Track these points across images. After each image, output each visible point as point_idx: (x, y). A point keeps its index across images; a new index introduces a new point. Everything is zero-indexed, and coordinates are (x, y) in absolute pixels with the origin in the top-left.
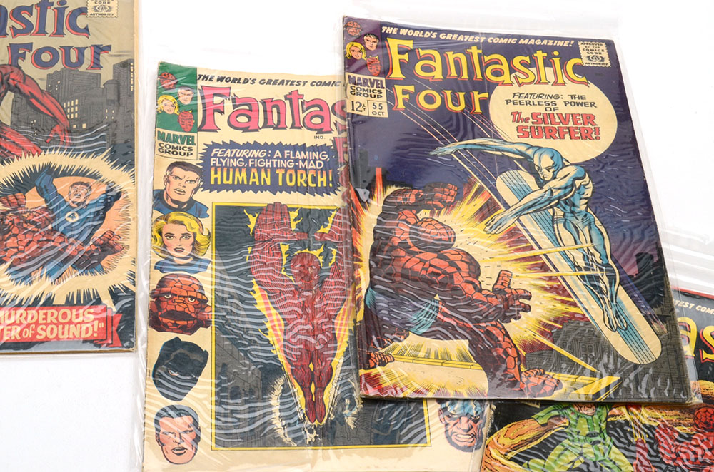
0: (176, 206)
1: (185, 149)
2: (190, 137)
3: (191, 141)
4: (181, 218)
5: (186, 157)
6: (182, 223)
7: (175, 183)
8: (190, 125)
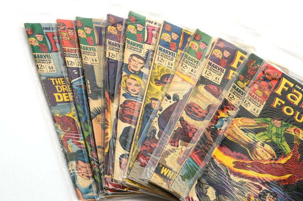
0: (133, 72)
1: (138, 49)
2: (141, 45)
3: (141, 47)
4: (135, 78)
5: (138, 53)
6: (135, 80)
7: (133, 63)
8: (141, 40)
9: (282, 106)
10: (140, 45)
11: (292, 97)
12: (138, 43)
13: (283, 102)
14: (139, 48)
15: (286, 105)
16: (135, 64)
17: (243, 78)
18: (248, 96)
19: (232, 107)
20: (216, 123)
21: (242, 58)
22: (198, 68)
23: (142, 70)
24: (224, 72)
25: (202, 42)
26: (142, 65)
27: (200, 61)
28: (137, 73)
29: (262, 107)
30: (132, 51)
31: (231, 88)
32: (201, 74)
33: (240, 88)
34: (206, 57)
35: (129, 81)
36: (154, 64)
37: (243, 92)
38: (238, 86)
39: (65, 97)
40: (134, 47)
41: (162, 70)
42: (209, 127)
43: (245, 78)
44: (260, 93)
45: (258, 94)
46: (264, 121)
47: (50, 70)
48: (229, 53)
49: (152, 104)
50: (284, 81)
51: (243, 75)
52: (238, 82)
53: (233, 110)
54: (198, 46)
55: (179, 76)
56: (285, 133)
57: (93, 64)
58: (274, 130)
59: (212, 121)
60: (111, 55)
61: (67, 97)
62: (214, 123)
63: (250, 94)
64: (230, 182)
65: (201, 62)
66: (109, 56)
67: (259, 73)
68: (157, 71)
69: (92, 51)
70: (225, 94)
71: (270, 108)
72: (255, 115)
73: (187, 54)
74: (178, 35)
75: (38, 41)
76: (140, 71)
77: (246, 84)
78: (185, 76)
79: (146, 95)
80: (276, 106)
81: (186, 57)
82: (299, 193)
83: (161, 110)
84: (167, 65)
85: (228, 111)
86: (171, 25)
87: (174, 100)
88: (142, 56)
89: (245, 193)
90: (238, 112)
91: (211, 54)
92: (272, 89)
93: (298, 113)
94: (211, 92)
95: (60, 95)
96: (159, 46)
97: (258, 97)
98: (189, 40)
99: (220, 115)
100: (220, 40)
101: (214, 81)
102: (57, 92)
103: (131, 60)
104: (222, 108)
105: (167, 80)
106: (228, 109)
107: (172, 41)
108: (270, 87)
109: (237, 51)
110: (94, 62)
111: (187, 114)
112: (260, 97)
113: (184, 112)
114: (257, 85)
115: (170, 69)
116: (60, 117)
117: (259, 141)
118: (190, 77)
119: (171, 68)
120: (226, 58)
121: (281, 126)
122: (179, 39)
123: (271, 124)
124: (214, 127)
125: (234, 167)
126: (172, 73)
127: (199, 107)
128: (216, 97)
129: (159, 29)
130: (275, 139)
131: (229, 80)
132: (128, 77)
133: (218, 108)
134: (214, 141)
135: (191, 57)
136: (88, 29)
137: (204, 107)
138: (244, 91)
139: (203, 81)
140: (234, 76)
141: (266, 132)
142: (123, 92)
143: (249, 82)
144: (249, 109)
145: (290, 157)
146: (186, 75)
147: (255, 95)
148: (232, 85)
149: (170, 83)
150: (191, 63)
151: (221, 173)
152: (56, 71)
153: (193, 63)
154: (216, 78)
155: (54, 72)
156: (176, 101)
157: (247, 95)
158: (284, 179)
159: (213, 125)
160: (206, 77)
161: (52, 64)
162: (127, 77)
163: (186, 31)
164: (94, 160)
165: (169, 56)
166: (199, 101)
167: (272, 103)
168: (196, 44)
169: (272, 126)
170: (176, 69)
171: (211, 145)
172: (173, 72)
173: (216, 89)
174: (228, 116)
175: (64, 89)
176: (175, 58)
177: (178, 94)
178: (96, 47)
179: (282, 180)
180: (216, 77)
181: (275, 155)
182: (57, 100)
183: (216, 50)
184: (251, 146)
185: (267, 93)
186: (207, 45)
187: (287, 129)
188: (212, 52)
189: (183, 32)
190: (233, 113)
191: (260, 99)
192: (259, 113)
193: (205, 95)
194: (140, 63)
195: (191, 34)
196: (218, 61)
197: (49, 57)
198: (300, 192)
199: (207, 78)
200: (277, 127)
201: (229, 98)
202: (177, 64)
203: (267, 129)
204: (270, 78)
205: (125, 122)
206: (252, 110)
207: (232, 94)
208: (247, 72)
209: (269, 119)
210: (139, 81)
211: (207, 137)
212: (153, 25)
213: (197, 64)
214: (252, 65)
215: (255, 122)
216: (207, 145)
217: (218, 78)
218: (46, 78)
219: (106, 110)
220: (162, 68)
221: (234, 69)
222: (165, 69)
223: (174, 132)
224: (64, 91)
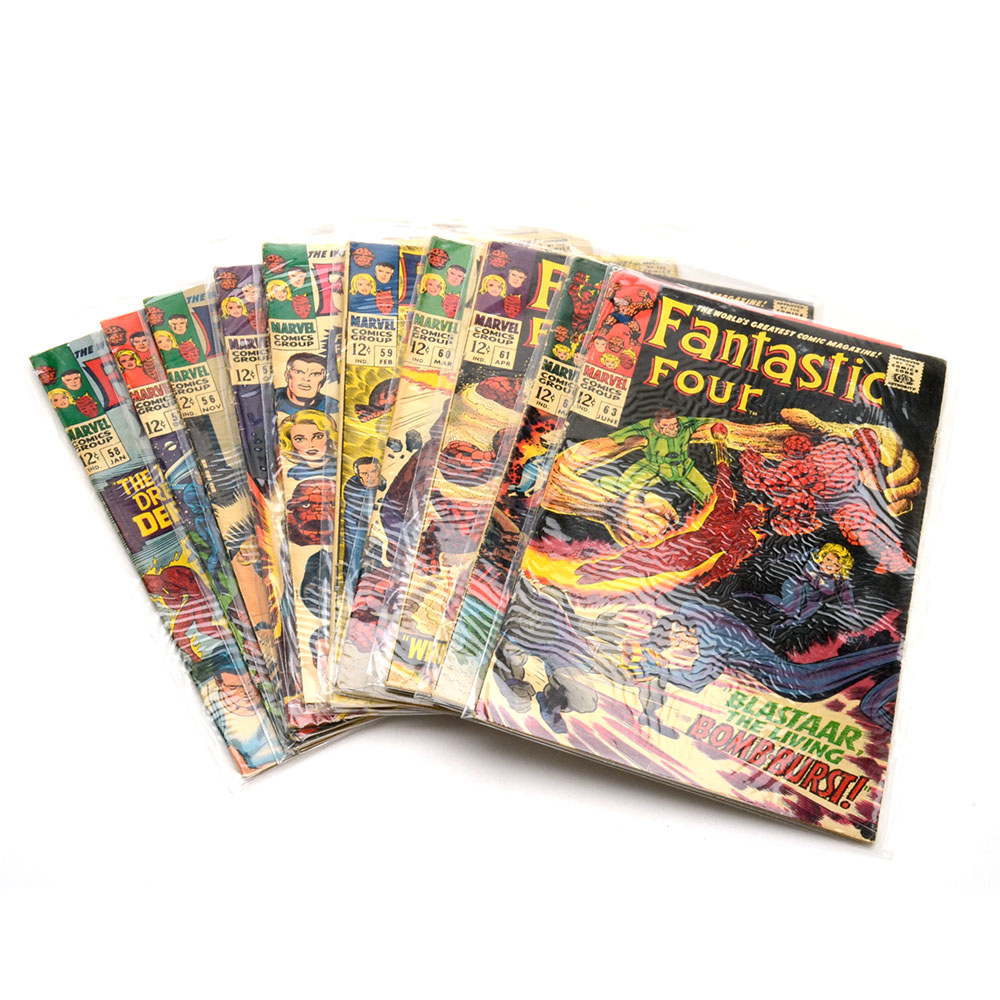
0: (303, 404)
1: (304, 338)
2: (308, 324)
3: (310, 328)
4: (310, 417)
6: (311, 422)
7: (298, 379)
8: (307, 311)
9: (673, 373)
10: (306, 324)
11: (695, 343)
12: (300, 322)
13: (674, 364)
14: (304, 333)
15: (681, 368)
16: (303, 379)
17: (564, 333)
18: (584, 380)
19: (551, 421)
20: (518, 481)
21: (555, 277)
22: (454, 341)
23: (322, 391)
24: (519, 330)
25: (452, 267)
26: (321, 378)
27: (454, 321)
28: (313, 402)
29: (624, 394)
30: (290, 348)
31: (540, 371)
32: (464, 357)
33: (562, 365)
34: (469, 305)
35: (298, 430)
36: (346, 367)
37: (571, 371)
38: (557, 359)
39: (161, 518)
40: (293, 335)
41: (371, 376)
42: (503, 497)
43: (571, 330)
44: (612, 360)
45: (607, 365)
46: (635, 433)
47: (113, 459)
48: (522, 275)
49: (361, 475)
50: (668, 304)
51: (563, 326)
52: (554, 350)
53: (553, 428)
54: (443, 282)
55: (412, 381)
56: (690, 447)
57: (206, 413)
58: (663, 448)
59: (507, 480)
60: (242, 375)
61: (166, 515)
62: (514, 482)
63: (589, 372)
64: (575, 627)
65: (459, 322)
66: (239, 380)
67: (602, 309)
68: (356, 382)
69: (198, 378)
70: (529, 392)
71: (644, 392)
72: (609, 423)
73: (421, 313)
74: (393, 268)
75: (70, 391)
76: (318, 393)
77: (574, 346)
78: (426, 374)
79: (342, 457)
80: (659, 381)
81: (420, 323)
82: (746, 595)
83: (382, 488)
84: (379, 357)
85: (543, 436)
86: (370, 247)
87: (409, 449)
88: (316, 353)
89: (616, 642)
90: (567, 431)
91: (479, 293)
92: (641, 339)
93: (715, 379)
94: (496, 397)
95: (148, 515)
96: (351, 313)
97: (610, 373)
98: (419, 270)
99: (525, 454)
100: (495, 247)
101: (497, 366)
102: (140, 512)
103: (293, 373)
104: (525, 435)
105: (386, 396)
106: (541, 430)
107: (381, 288)
108: (635, 336)
109: (541, 262)
110: (210, 404)
111: (446, 476)
112: (614, 371)
113: (438, 473)
114: (603, 341)
115: (387, 365)
116: (159, 573)
117: (628, 493)
118: (438, 372)
119: (390, 362)
120: (516, 291)
121: (679, 431)
122: (395, 276)
123: (653, 434)
124: (514, 494)
125: (579, 582)
126: (394, 375)
127: (474, 447)
128: (508, 407)
129: (342, 265)
130: (668, 472)
131: (532, 348)
132: (293, 421)
133: (516, 439)
134: (520, 530)
135: (433, 317)
136: (179, 320)
137: (484, 442)
138: (574, 365)
139: (470, 373)
140: (545, 332)
141: (644, 461)
142: (286, 465)
143: (582, 338)
144: (592, 413)
145: (711, 508)
146: (428, 371)
147: (602, 371)
148: (542, 363)
149: (394, 403)
150: (435, 334)
151: (550, 609)
152: (126, 456)
153: (438, 332)
154: (502, 355)
155: (124, 461)
156: (415, 451)
157: (582, 377)
158: (707, 571)
159: (513, 487)
160: (476, 361)
161: (114, 443)
162: (290, 423)
163: (409, 248)
164: (253, 664)
165: (380, 331)
166: (470, 431)
167: (647, 377)
168: (436, 277)
169: (657, 439)
170: (401, 361)
171: (515, 544)
172: (397, 371)
173: (506, 384)
174: (544, 450)
175: (153, 498)
176: (394, 333)
177: (417, 430)
178: (204, 364)
179: (701, 575)
180: (500, 352)
181: (674, 513)
182: (145, 532)
183: (487, 278)
184: (613, 513)
185: (631, 353)
186: (464, 271)
187: (695, 432)
188: (480, 288)
189: (401, 256)
190: (554, 437)
191: (615, 375)
192: (618, 417)
193: (482, 411)
194: (315, 374)
195: (423, 253)
196: (499, 306)
197: (103, 425)
198: (750, 591)
199: (479, 362)
200: (668, 438)
201: (540, 400)
202: (402, 344)
203: (644, 450)
204: (632, 311)
205: (307, 544)
206: (601, 413)
207: (545, 386)
208: (573, 313)
209: (645, 423)
210: (321, 423)
211: (503, 526)
212: (327, 260)
213: (449, 330)
214: (583, 290)
215: (612, 443)
216: (507, 546)
217: (506, 351)
218: (106, 485)
219: (257, 527)
220: (369, 369)
221: (542, 314)
222: (376, 370)
223: (424, 538)
224: (156, 503)
